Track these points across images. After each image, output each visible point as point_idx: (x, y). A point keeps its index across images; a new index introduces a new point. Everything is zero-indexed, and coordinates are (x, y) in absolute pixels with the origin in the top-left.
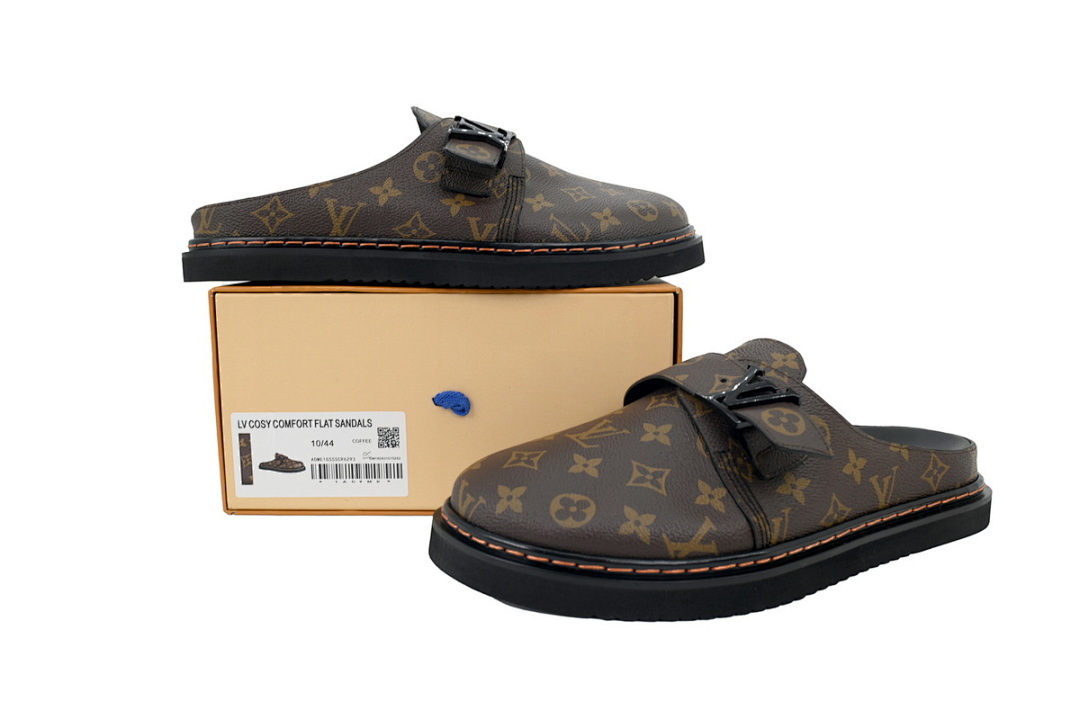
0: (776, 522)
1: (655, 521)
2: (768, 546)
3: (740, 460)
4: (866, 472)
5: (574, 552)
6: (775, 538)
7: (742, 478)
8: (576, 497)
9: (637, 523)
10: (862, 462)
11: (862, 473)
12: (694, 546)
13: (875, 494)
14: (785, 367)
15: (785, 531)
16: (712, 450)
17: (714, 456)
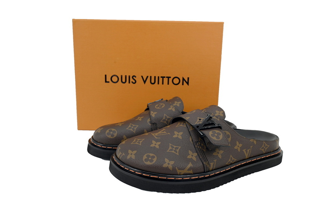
0: (212, 164)
1: (174, 163)
2: (209, 171)
3: (202, 145)
4: (242, 148)
5: (149, 172)
6: (211, 169)
7: (203, 151)
8: (151, 155)
9: (169, 164)
10: (241, 145)
11: (240, 149)
12: (186, 171)
13: (245, 155)
14: (219, 116)
15: (215, 167)
16: (194, 141)
17: (194, 143)
